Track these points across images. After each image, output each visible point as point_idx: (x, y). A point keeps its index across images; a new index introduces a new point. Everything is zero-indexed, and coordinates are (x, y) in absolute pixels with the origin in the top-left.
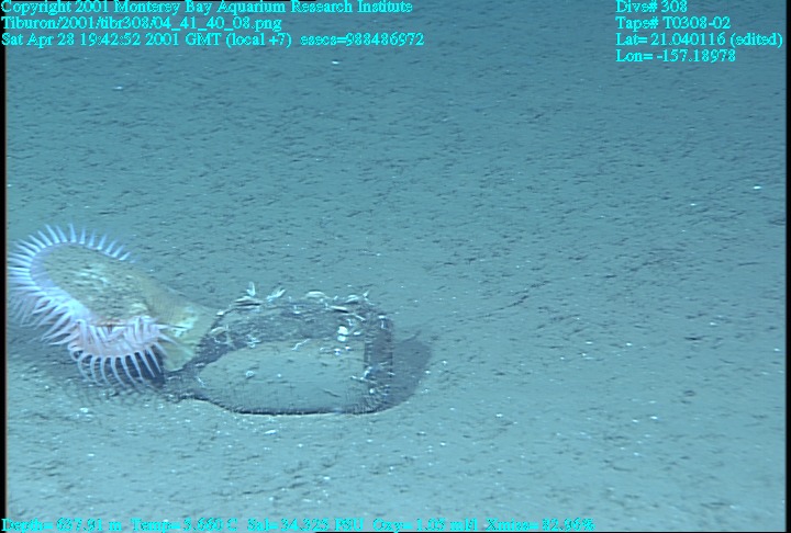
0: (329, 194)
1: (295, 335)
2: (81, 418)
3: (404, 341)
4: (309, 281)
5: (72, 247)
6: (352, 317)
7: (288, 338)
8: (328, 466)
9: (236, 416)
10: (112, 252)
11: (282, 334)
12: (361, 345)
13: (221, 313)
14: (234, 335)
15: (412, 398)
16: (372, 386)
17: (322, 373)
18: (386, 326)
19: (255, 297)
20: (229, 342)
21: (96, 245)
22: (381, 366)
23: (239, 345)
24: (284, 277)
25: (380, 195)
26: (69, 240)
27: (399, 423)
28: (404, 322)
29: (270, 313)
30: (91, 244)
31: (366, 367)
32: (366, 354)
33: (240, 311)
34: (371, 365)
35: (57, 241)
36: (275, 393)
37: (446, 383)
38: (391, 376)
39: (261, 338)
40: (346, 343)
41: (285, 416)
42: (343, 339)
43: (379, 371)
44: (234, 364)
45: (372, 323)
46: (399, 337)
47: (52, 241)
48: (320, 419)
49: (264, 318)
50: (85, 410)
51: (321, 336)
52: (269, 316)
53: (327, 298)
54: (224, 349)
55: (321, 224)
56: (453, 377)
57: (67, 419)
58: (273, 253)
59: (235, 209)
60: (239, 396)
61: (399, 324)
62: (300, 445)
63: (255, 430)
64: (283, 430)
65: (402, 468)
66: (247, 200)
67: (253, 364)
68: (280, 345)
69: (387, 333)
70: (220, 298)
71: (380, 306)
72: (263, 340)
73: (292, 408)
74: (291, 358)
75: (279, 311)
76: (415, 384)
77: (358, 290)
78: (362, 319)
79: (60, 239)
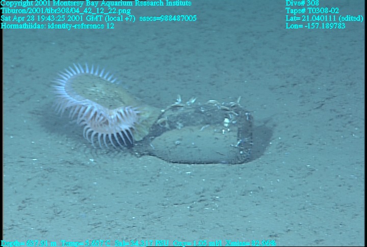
0: (220, 49)
1: (201, 122)
2: (90, 164)
3: (259, 127)
4: (209, 95)
5: (87, 75)
6: (231, 113)
7: (198, 124)
8: (218, 191)
9: (170, 164)
10: (107, 78)
11: (194, 122)
12: (236, 128)
13: (163, 111)
14: (170, 122)
15: (262, 156)
16: (242, 150)
17: (215, 143)
18: (249, 119)
19: (181, 103)
20: (167, 126)
21: (99, 74)
22: (246, 139)
23: (173, 127)
26: (85, 71)
27: (256, 169)
28: (259, 116)
29: (189, 111)
30: (96, 74)
31: (238, 140)
32: (239, 133)
33: (173, 111)
34: (241, 139)
36: (191, 152)
37: (280, 149)
38: (251, 145)
40: (228, 127)
41: (196, 165)
42: (226, 125)
43: (245, 142)
44: (169, 138)
45: (242, 117)
46: (256, 124)
47: (76, 72)
48: (214, 167)
49: (186, 114)
50: (92, 160)
51: (215, 124)
52: (188, 113)
53: (218, 103)
54: (165, 130)
56: (284, 146)
57: (83, 164)
58: (190, 80)
59: (171, 57)
60: (172, 154)
61: (256, 116)
62: (204, 180)
63: (180, 172)
64: (196, 172)
65: (257, 193)
66: (177, 52)
67: (179, 137)
68: (194, 128)
69: (250, 122)
70: (163, 103)
71: (246, 108)
72: (185, 125)
73: (199, 160)
74: (199, 135)
75: (193, 110)
76: (264, 149)
77: (235, 100)
78: (237, 115)
79: (80, 71)
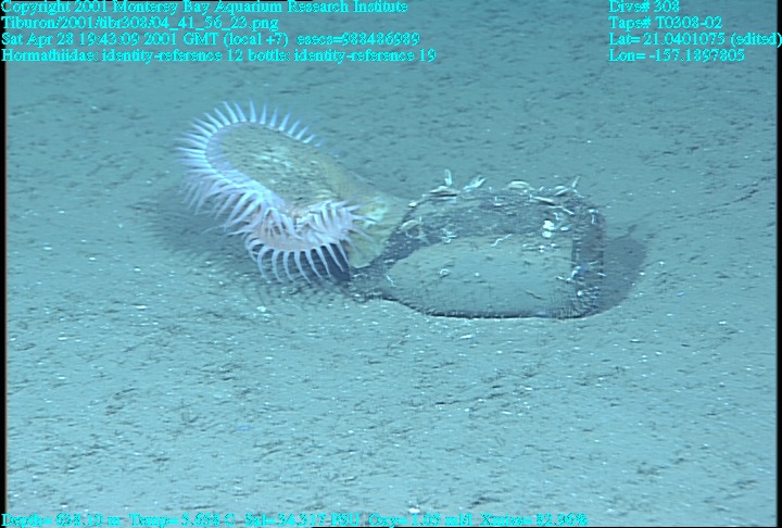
0: (535, 73)
1: (495, 230)
2: (258, 317)
3: (616, 239)
4: (511, 170)
5: (251, 128)
6: (559, 210)
7: (487, 233)
8: (531, 376)
9: (429, 319)
10: (295, 134)
11: (480, 228)
12: (568, 242)
13: (413, 204)
14: (427, 229)
15: (624, 302)
16: (581, 288)
17: (525, 273)
18: (597, 221)
19: (452, 186)
20: (421, 236)
21: (277, 126)
22: (590, 266)
23: (433, 239)
24: (483, 165)
25: (591, 75)
26: (248, 119)
27: (610, 330)
28: (616, 218)
29: (467, 204)
30: (272, 124)
31: (573, 266)
32: (574, 252)
33: (434, 203)
34: (579, 264)
35: (235, 120)
36: (472, 293)
37: (663, 286)
38: (601, 277)
39: (458, 232)
40: (553, 239)
41: (482, 319)
42: (548, 235)
43: (588, 272)
44: (427, 261)
45: (581, 217)
46: (611, 234)
47: (230, 120)
48: (521, 324)
49: (461, 210)
50: (263, 309)
51: (523, 232)
52: (467, 209)
53: (531, 189)
54: (417, 245)
55: (526, 108)
56: (670, 280)
57: (243, 318)
58: (472, 138)
59: (429, 89)
60: (432, 297)
61: (611, 219)
62: (500, 352)
63: (449, 335)
64: (481, 335)
65: (612, 380)
66: (443, 79)
67: (447, 261)
68: (478, 240)
69: (598, 230)
70: (413, 189)
71: (590, 199)
72: (459, 235)
73: (490, 310)
74: (490, 255)
75: (477, 203)
76: (628, 286)
77: (566, 181)
78: (571, 213)
79: (239, 119)
